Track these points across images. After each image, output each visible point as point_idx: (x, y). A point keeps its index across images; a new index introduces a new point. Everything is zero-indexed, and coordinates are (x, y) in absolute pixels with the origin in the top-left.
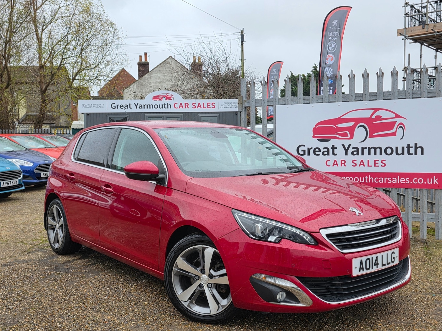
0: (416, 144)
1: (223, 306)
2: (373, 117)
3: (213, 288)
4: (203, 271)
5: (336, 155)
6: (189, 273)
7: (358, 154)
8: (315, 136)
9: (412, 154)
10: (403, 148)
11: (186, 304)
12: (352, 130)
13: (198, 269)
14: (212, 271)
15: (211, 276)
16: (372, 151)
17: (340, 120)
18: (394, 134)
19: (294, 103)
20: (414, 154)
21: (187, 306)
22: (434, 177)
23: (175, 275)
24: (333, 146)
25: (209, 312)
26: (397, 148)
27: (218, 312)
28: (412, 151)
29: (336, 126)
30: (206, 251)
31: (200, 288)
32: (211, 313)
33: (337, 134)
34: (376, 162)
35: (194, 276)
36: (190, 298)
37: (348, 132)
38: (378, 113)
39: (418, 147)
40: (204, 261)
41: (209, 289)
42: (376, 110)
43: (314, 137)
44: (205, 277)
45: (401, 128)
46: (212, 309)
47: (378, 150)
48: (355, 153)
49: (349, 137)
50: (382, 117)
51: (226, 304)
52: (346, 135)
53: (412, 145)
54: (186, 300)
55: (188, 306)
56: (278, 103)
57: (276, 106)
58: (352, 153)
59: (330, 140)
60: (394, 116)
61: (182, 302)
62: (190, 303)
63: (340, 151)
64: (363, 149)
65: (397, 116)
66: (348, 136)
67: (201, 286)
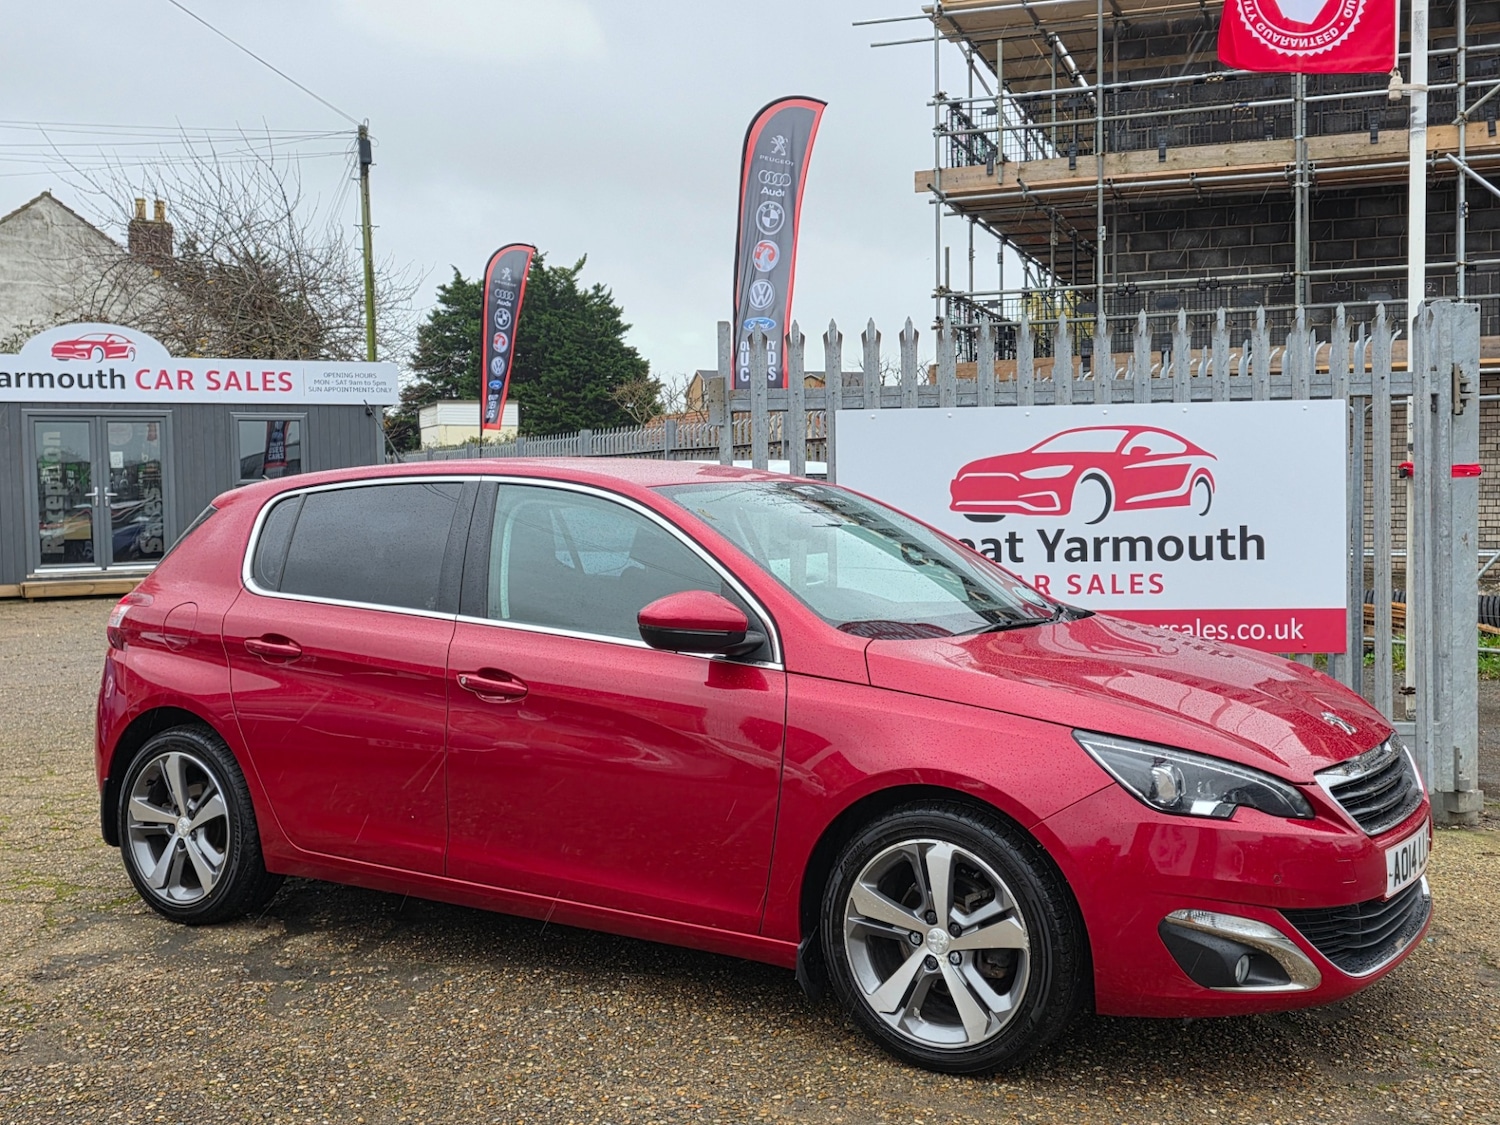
0: (1243, 529)
1: (1001, 1016)
2: (1126, 451)
3: (965, 964)
4: (931, 918)
5: (1021, 560)
6: (891, 926)
7: (1084, 558)
8: (958, 504)
9: (1233, 557)
10: (1209, 540)
11: (893, 1022)
12: (1065, 487)
13: (915, 912)
14: (956, 915)
15: (955, 930)
16: (1125, 547)
17: (1030, 459)
18: (1184, 500)
19: (892, 404)
20: (1238, 556)
21: (899, 1026)
22: (1293, 620)
23: (853, 936)
24: (1012, 535)
25: (964, 1039)
26: (1192, 540)
27: (987, 1036)
28: (1234, 547)
29: (1020, 477)
30: (930, 855)
31: (929, 968)
32: (967, 1040)
33: (1022, 500)
34: (1137, 580)
35: (908, 933)
36: (903, 1003)
37: (1054, 495)
38: (1138, 441)
39: (1249, 535)
40: (928, 887)
41: (955, 967)
42: (1134, 431)
43: (953, 507)
44: (939, 934)
45: (1202, 484)
46: (972, 1030)
47: (1141, 547)
48: (1076, 554)
49: (1058, 507)
50: (1149, 450)
51: (1009, 1007)
52: (1050, 502)
53: (1235, 531)
54: (893, 1010)
55: (902, 1025)
56: (840, 404)
57: (837, 412)
58: (1068, 556)
59: (1003, 516)
60: (1183, 448)
61: (882, 1015)
62: (906, 1015)
63: (1032, 549)
64: (1098, 543)
65: (1193, 450)
66: (1054, 505)
67: (929, 961)
